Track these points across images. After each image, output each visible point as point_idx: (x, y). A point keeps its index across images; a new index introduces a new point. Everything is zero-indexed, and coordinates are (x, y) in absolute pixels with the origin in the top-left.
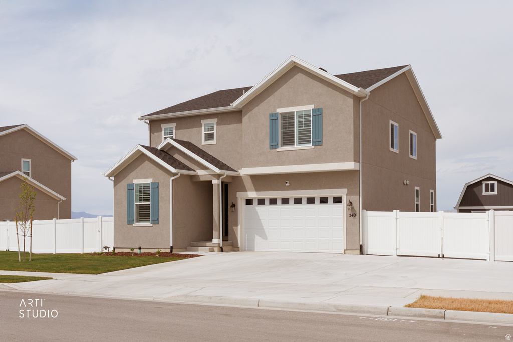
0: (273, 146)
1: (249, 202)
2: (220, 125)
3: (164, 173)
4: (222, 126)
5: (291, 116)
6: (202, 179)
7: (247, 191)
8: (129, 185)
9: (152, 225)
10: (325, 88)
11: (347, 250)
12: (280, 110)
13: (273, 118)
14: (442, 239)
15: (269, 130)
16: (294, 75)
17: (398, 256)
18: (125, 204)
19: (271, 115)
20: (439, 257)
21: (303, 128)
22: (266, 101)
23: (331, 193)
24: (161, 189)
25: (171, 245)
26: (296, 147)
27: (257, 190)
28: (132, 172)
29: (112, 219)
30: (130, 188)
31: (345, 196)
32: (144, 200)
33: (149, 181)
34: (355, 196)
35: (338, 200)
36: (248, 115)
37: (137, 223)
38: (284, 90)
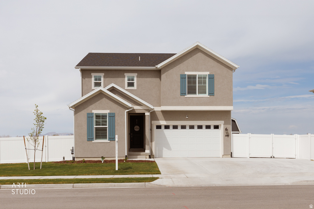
0: (183, 94)
1: (159, 127)
2: (139, 77)
3: (119, 107)
4: (141, 78)
5: (194, 77)
6: (137, 112)
7: (159, 120)
8: (88, 114)
9: (109, 141)
10: (216, 63)
11: (224, 155)
12: (187, 73)
13: (183, 77)
14: (273, 148)
15: (179, 84)
16: (197, 53)
17: (250, 158)
18: (85, 127)
19: (181, 75)
20: (271, 158)
21: (203, 85)
22: (178, 66)
23: (212, 123)
24: (116, 118)
25: (126, 155)
26: (197, 95)
27: (166, 120)
28: (91, 104)
29: (73, 136)
30: (90, 116)
31: (223, 125)
32: (102, 124)
33: (107, 112)
34: (228, 125)
35: (216, 127)
36: (165, 74)
37: (96, 140)
38: (190, 61)
